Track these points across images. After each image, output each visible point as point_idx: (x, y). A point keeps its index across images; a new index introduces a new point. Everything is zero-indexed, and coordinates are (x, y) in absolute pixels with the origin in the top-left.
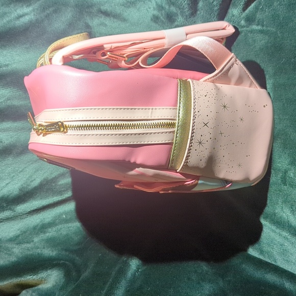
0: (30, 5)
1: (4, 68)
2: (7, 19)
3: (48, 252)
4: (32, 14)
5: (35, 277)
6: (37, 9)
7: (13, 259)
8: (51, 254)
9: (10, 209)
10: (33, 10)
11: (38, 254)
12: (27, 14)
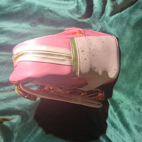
0: (19, 4)
1: (6, 28)
2: (10, 8)
3: (17, 108)
4: (20, 7)
5: (10, 117)
6: (22, 5)
7: (3, 108)
8: (18, 109)
9: (3, 88)
10: (21, 6)
11: (13, 107)
12: (18, 7)
